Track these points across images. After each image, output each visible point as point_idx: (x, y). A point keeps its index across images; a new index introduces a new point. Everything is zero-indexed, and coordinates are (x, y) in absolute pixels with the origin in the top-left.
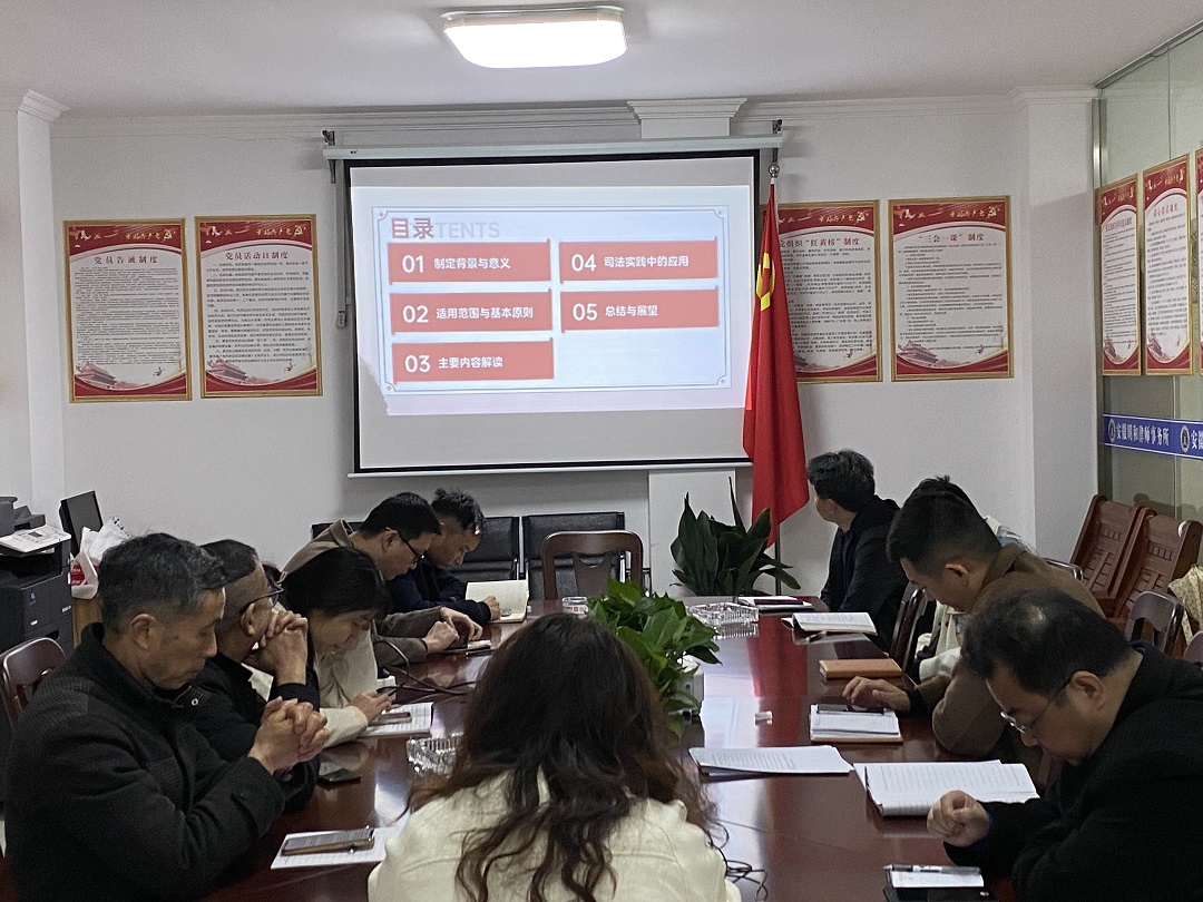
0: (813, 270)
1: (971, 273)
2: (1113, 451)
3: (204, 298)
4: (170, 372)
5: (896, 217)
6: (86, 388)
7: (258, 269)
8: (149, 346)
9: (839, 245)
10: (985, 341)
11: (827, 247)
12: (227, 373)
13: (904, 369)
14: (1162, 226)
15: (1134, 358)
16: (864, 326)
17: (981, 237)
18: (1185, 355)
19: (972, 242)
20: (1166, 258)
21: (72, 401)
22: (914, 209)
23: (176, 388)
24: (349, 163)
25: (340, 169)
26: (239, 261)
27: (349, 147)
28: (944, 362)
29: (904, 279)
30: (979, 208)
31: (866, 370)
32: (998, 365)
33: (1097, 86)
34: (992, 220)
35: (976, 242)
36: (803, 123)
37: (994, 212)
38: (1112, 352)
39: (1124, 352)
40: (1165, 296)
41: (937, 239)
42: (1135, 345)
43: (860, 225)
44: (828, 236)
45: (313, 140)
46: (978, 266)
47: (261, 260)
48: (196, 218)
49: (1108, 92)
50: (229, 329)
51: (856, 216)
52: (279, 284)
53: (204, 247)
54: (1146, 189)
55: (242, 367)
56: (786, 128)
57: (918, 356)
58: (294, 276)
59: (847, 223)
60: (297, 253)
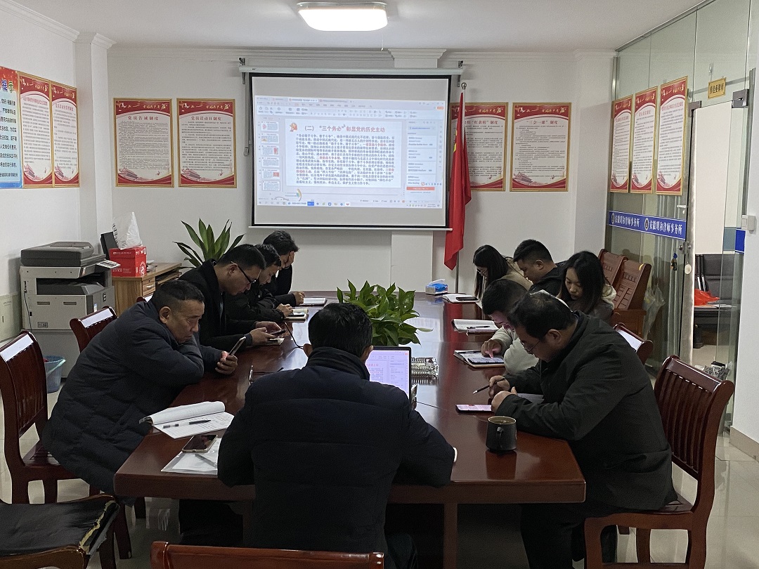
0: (476, 136)
1: (551, 140)
2: (613, 228)
3: (181, 138)
4: (164, 174)
5: (516, 111)
6: (123, 180)
7: (207, 125)
8: (154, 161)
9: (488, 124)
10: (555, 173)
11: (482, 124)
12: (191, 175)
13: (516, 185)
14: (642, 121)
15: (625, 184)
16: (498, 164)
18: (650, 184)
19: (552, 125)
20: (643, 136)
21: (117, 186)
22: (525, 108)
23: (167, 181)
24: (252, 75)
25: (247, 77)
26: (198, 121)
27: (251, 66)
28: (535, 183)
29: (518, 142)
30: (556, 108)
31: (498, 185)
32: (561, 185)
33: (616, 51)
34: (562, 114)
35: (554, 124)
36: (473, 63)
37: (563, 110)
38: (615, 180)
39: (621, 180)
40: (642, 155)
41: (535, 122)
42: (626, 178)
43: (499, 114)
44: (482, 119)
45: (235, 62)
46: (554, 137)
47: (209, 121)
48: (177, 99)
49: (621, 53)
50: (192, 154)
51: (496, 110)
52: (217, 133)
53: (181, 113)
54: (636, 102)
55: (198, 172)
56: (465, 65)
57: (523, 180)
58: (224, 129)
59: (492, 113)
60: (226, 118)
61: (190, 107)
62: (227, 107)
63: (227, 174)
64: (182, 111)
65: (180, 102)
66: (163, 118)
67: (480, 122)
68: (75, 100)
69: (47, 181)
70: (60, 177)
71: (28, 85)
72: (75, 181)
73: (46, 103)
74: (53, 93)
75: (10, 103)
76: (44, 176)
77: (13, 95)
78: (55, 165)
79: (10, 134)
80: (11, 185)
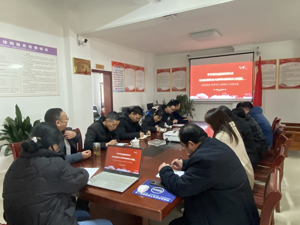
0: (264, 71)
1: (295, 71)
3: (172, 78)
4: (168, 88)
5: (280, 62)
6: (159, 90)
8: (166, 85)
9: (269, 67)
10: (297, 83)
12: (175, 88)
13: (280, 87)
16: (273, 80)
17: (297, 65)
19: (295, 65)
21: (157, 92)
22: (284, 60)
23: (169, 90)
24: (190, 59)
26: (177, 74)
27: (191, 57)
28: (288, 86)
30: (297, 60)
31: (273, 87)
32: (299, 87)
41: (288, 65)
43: (273, 63)
44: (267, 65)
47: (180, 73)
50: (175, 83)
51: (272, 62)
55: (177, 88)
56: (259, 48)
57: (283, 85)
58: (183, 75)
59: (271, 63)
60: (184, 72)
61: (175, 70)
62: (184, 69)
63: (184, 87)
64: (173, 71)
65: (172, 69)
66: (168, 73)
67: (266, 66)
68: (144, 70)
69: (133, 91)
70: (138, 89)
71: (127, 66)
72: (143, 91)
73: (133, 71)
74: (136, 68)
75: (121, 71)
76: (132, 89)
77: (123, 69)
78: (136, 86)
79: (121, 79)
80: (121, 91)
